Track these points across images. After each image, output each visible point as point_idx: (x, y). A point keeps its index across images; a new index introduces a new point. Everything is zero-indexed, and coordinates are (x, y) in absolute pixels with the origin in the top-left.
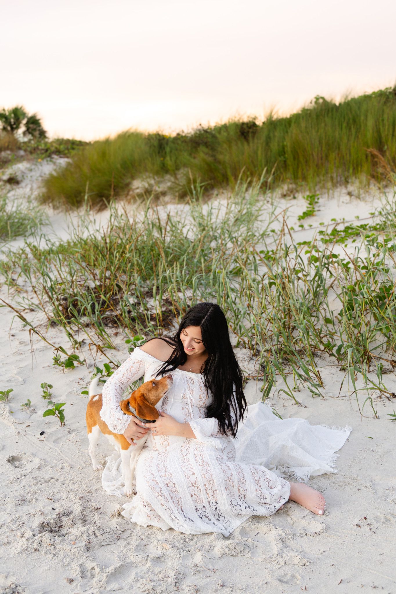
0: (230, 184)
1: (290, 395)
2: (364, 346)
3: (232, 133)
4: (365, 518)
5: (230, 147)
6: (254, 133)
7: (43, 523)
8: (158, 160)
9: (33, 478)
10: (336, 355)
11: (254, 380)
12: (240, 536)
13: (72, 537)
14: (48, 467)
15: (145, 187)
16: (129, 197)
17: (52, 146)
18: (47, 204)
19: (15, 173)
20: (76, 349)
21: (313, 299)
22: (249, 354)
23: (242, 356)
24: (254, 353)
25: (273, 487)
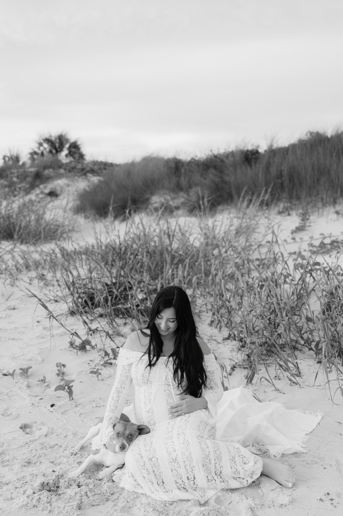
0: (234, 201)
1: (270, 383)
2: (339, 342)
3: (237, 158)
4: (328, 494)
5: (235, 170)
6: (256, 159)
7: (43, 483)
8: (174, 180)
9: (40, 444)
10: (314, 349)
11: (241, 368)
12: (214, 504)
13: (67, 496)
14: (54, 435)
15: (161, 202)
16: (148, 210)
17: (88, 166)
18: (80, 214)
19: (55, 188)
20: (90, 335)
21: (297, 300)
22: (238, 345)
23: (231, 347)
24: (242, 345)
25: (246, 463)
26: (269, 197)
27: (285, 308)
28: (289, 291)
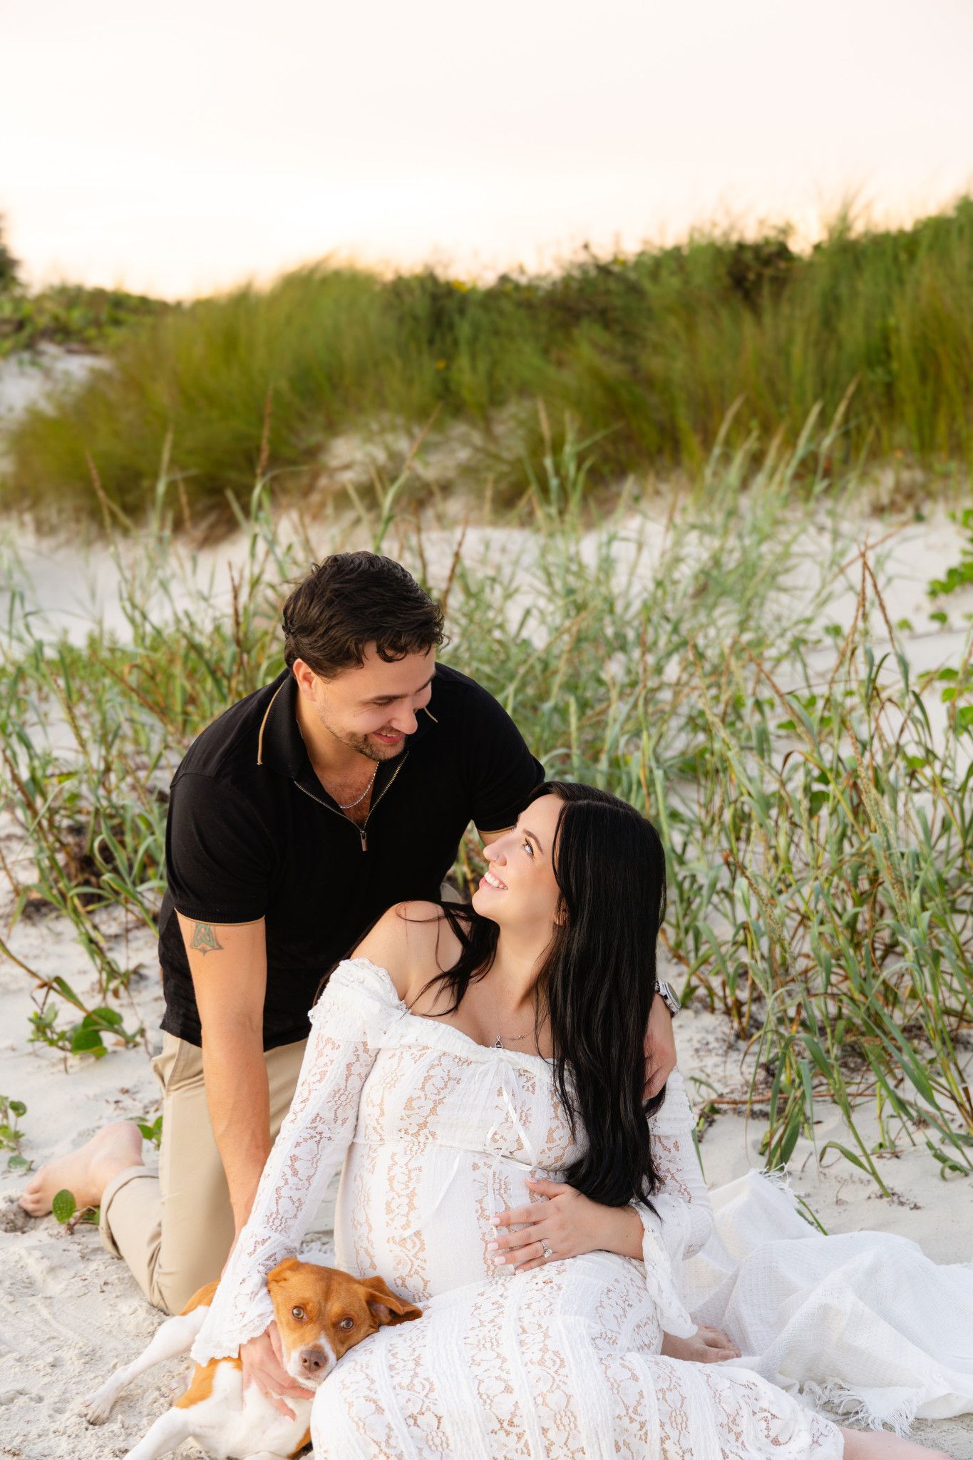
0: (685, 459)
1: (861, 1165)
3: (699, 279)
5: (690, 328)
6: (780, 282)
8: (430, 367)
11: (739, 1113)
15: (372, 463)
16: (315, 498)
17: (40, 311)
18: (14, 514)
20: (110, 995)
21: (962, 854)
22: (727, 1030)
23: (697, 1037)
24: (743, 1029)
25: (781, 1439)
26: (834, 443)
27: (917, 878)
28: (929, 814)
